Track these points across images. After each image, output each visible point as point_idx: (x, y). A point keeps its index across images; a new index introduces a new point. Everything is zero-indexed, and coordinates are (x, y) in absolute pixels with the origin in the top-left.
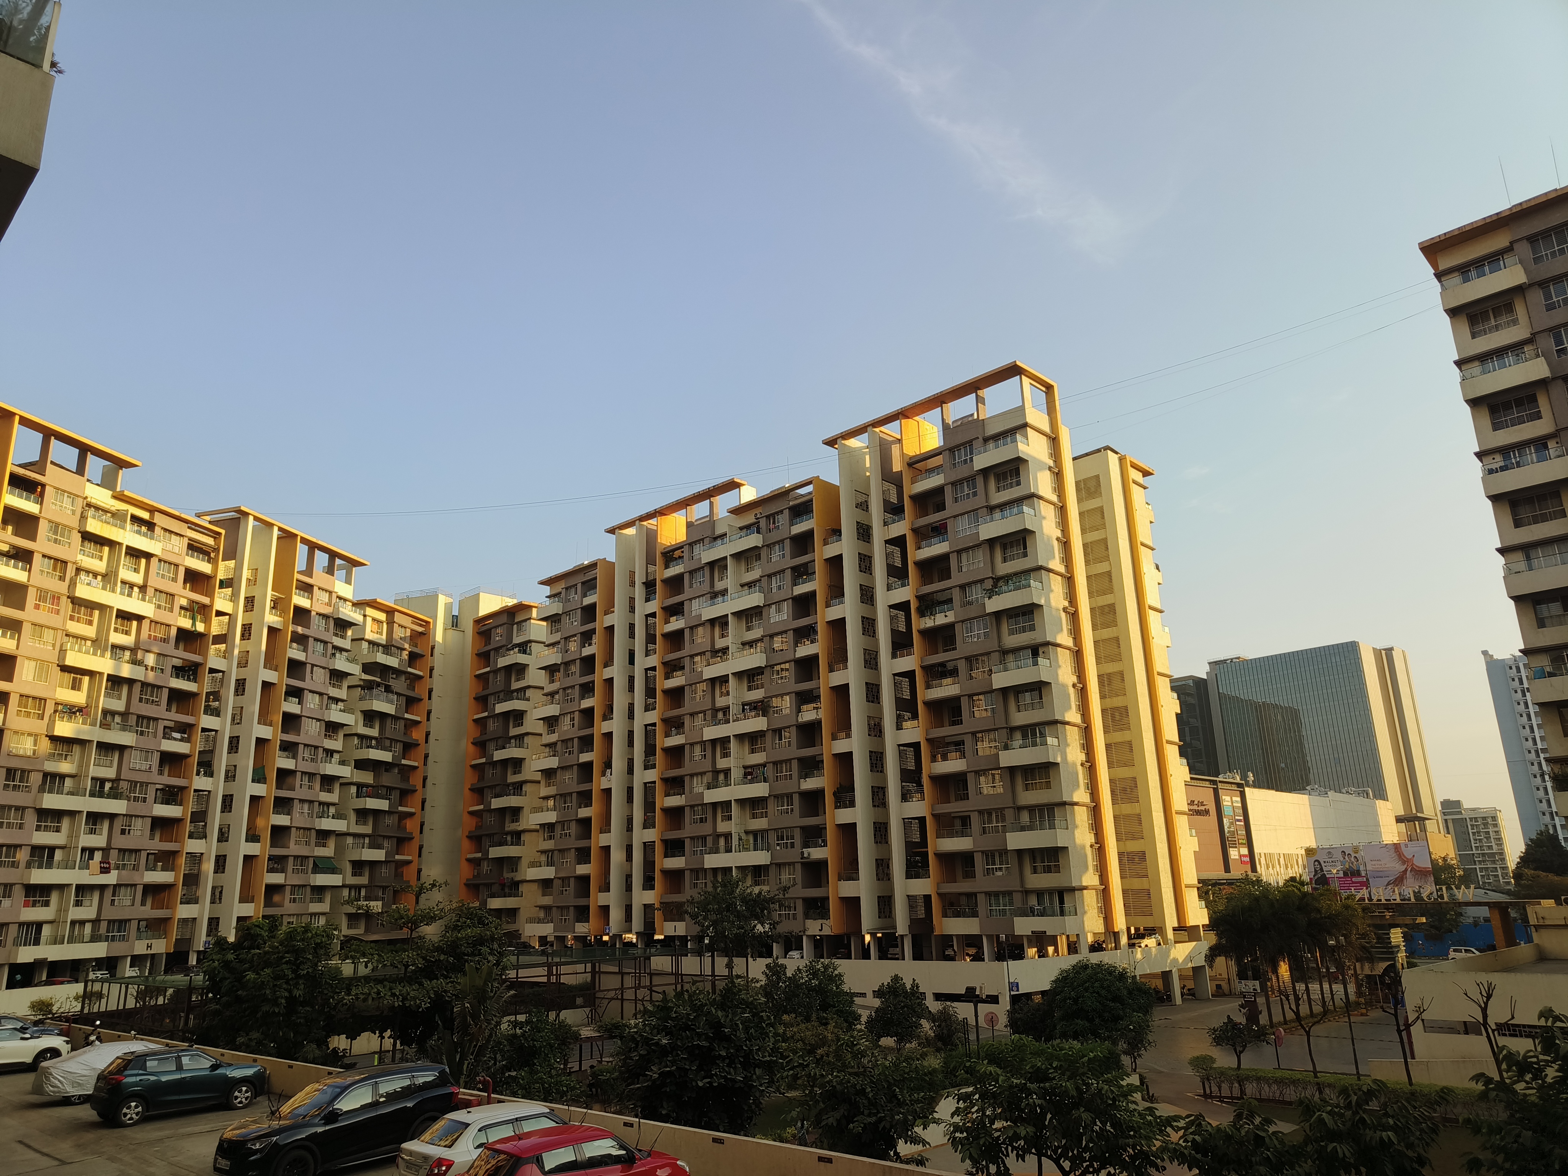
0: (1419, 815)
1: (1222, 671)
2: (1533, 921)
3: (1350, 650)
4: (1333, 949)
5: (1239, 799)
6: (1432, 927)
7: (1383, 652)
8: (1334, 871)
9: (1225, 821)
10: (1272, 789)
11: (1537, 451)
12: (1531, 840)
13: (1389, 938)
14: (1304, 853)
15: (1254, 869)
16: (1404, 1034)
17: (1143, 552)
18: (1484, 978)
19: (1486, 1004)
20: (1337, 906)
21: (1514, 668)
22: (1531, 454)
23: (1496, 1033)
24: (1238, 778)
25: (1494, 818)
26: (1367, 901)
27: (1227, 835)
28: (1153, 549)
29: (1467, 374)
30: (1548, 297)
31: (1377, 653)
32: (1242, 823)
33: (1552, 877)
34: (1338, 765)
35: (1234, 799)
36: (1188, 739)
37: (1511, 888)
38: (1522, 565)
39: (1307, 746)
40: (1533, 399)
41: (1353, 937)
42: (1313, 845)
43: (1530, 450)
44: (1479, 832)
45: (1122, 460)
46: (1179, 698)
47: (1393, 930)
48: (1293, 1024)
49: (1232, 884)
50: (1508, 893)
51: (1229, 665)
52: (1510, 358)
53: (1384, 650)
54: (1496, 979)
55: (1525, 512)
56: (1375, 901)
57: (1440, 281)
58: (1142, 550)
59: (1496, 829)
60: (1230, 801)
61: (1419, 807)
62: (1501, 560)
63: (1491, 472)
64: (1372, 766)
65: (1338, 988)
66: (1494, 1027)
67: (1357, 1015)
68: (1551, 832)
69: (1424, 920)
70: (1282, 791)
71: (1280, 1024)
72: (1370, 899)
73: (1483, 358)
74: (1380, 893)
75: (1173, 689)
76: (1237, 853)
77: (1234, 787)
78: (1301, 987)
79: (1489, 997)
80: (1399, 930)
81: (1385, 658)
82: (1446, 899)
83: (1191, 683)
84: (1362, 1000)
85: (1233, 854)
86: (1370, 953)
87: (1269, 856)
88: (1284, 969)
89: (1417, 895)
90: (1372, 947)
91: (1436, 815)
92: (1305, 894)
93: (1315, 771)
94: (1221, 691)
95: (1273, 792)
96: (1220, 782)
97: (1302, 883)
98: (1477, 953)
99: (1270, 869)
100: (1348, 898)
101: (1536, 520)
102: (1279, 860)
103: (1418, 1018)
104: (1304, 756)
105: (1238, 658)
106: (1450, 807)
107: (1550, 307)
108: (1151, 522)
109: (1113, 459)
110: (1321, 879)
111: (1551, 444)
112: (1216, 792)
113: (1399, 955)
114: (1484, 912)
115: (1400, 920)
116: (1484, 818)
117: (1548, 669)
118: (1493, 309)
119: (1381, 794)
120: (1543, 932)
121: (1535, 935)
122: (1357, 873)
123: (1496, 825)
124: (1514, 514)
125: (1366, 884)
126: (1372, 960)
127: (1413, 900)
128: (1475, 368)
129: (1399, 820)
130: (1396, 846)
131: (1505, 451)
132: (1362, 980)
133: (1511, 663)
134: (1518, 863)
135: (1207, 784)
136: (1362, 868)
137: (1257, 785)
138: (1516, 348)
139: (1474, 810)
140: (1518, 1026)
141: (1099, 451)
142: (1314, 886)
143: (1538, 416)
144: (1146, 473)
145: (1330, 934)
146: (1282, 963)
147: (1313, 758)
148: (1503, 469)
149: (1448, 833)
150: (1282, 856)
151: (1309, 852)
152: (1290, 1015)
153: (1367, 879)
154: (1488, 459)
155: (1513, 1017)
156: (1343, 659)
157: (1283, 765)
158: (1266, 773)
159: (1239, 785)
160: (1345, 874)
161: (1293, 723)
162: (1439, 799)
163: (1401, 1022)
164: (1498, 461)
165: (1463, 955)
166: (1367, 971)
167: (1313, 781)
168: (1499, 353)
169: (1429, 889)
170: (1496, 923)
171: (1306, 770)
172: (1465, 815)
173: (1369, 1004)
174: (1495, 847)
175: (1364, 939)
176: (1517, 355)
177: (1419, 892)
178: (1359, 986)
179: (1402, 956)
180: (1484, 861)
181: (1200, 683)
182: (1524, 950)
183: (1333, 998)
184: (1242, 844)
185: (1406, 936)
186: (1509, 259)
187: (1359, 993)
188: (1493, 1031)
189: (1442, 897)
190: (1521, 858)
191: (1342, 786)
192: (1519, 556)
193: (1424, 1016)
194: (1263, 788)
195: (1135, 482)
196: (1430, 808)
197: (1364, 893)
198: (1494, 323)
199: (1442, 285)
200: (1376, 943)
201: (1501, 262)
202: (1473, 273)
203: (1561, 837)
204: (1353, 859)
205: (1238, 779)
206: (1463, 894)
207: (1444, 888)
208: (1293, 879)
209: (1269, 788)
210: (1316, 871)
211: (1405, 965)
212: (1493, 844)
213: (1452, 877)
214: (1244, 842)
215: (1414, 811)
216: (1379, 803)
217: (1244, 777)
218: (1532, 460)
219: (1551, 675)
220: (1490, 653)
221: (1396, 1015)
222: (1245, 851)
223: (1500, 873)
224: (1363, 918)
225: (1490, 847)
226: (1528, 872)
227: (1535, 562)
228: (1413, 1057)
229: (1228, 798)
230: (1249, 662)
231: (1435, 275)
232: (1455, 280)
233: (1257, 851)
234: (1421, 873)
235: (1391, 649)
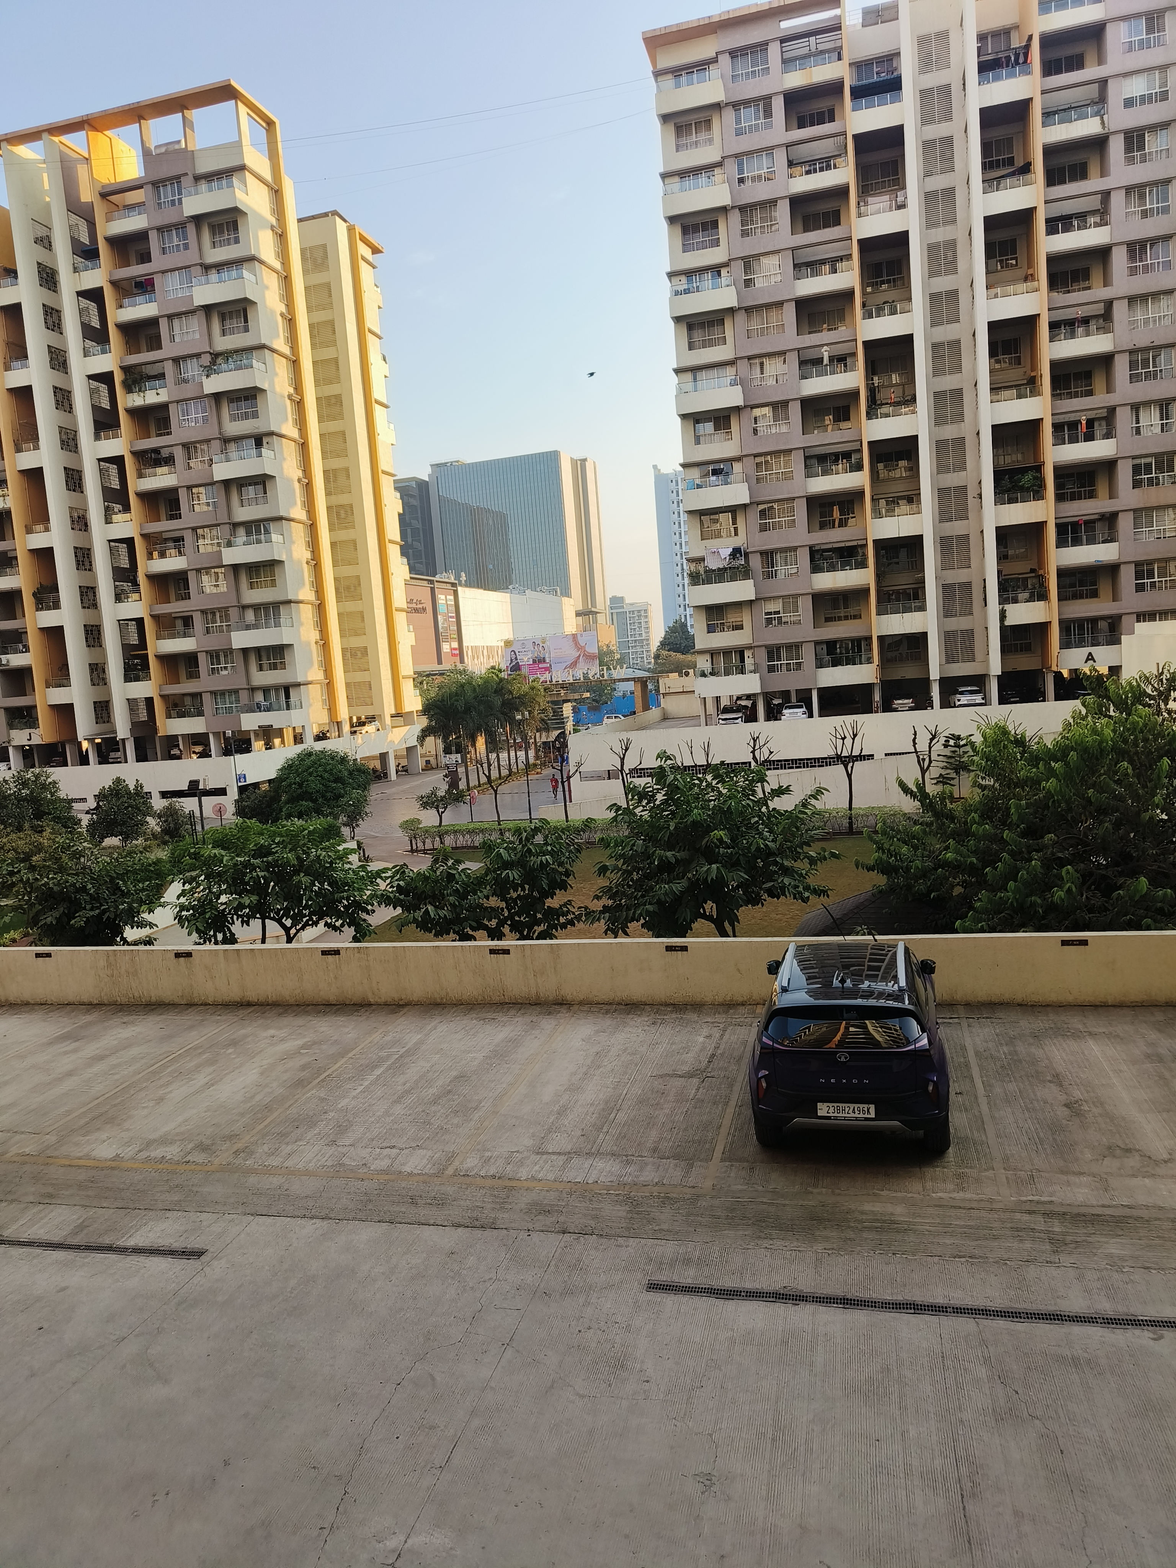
0: (593, 609)
1: (443, 473)
2: (662, 691)
3: (552, 458)
4: (520, 722)
5: (452, 597)
6: (594, 700)
7: (579, 462)
8: (525, 659)
9: (440, 618)
10: (481, 588)
11: (712, 277)
12: (669, 627)
13: (562, 712)
14: (503, 644)
15: (462, 661)
16: (566, 784)
17: (371, 339)
18: (624, 736)
19: (624, 755)
20: (525, 688)
21: (674, 481)
22: (708, 279)
23: (629, 776)
24: (453, 578)
25: (646, 611)
26: (548, 683)
27: (441, 630)
28: (380, 338)
29: (669, 187)
30: (738, 121)
31: (574, 462)
32: (454, 620)
33: (680, 656)
34: (535, 566)
35: (448, 597)
36: (410, 540)
37: (651, 666)
38: (690, 386)
39: (512, 549)
40: (715, 225)
41: (536, 713)
42: (511, 637)
43: (708, 276)
44: (634, 623)
45: (351, 229)
46: (402, 498)
47: (565, 705)
48: (485, 786)
49: (443, 674)
50: (648, 670)
51: (449, 468)
52: (703, 179)
53: (580, 460)
54: (633, 735)
55: (698, 335)
56: (554, 682)
57: (656, 81)
58: (370, 338)
59: (646, 620)
60: (444, 599)
61: (594, 604)
62: (674, 379)
63: (677, 293)
64: (562, 567)
65: (521, 754)
66: (627, 772)
67: (534, 774)
68: (683, 620)
69: (588, 695)
70: (489, 590)
71: (475, 787)
72: (551, 681)
73: (683, 174)
74: (560, 675)
75: (396, 489)
76: (448, 647)
77: (449, 587)
78: (493, 756)
79: (626, 750)
80: (569, 704)
81: (580, 466)
82: (606, 678)
83: (414, 484)
84: (539, 762)
85: (446, 647)
86: (547, 724)
87: (475, 649)
88: (481, 742)
89: (585, 676)
90: (549, 719)
91: (605, 609)
92: (501, 680)
93: (517, 572)
94: (441, 494)
95: (481, 591)
96: (437, 581)
97: (500, 671)
98: (623, 718)
99: (476, 659)
100: (534, 681)
101: (705, 344)
102: (483, 652)
103: (577, 770)
104: (509, 558)
105: (457, 462)
106: (617, 601)
107: (739, 133)
108: (379, 307)
109: (341, 228)
110: (516, 668)
111: (724, 272)
112: (433, 589)
113: (568, 724)
114: (630, 686)
115: (571, 697)
116: (639, 611)
117: (698, 481)
118: (696, 123)
119: (567, 593)
120: (667, 697)
121: (662, 700)
122: (543, 660)
123: (646, 617)
124: (690, 337)
125: (548, 669)
126: (547, 730)
127: (582, 679)
128: (675, 183)
129: (578, 614)
130: (574, 636)
131: (689, 273)
132: (540, 746)
133: (673, 477)
134: (659, 646)
135: (425, 583)
136: (547, 655)
137: (469, 584)
138: (708, 168)
139: (632, 604)
140: (643, 769)
141: (326, 215)
142: (509, 672)
143: (716, 243)
144: (376, 251)
145: (517, 710)
146: (479, 738)
147: (516, 560)
148: (687, 291)
149: (613, 624)
150: (485, 648)
151: (508, 643)
152: (484, 779)
153: (550, 665)
154: (675, 280)
155: (641, 763)
156: (546, 467)
157: (491, 567)
158: (477, 573)
159: (453, 585)
160: (534, 661)
161: (502, 527)
162: (609, 595)
163: (565, 777)
164: (682, 283)
165: (614, 720)
166: (544, 739)
167: (514, 581)
168: (696, 171)
169: (594, 671)
170: (638, 694)
171: (510, 570)
172: (626, 609)
173: (544, 765)
174: (644, 634)
175: (544, 713)
176: (709, 178)
177: (587, 673)
178: (537, 751)
179: (569, 726)
180: (635, 646)
181: (423, 486)
182: (654, 713)
183: (517, 762)
184: (453, 638)
185: (575, 710)
186: (714, 72)
187: (537, 757)
188: (627, 775)
189: (603, 676)
190: (661, 642)
191: (537, 585)
192: (689, 376)
193: (581, 769)
194: (474, 587)
195: (364, 259)
196: (602, 603)
197: (547, 676)
198: (695, 140)
199: (658, 87)
200: (552, 716)
201: (707, 73)
202: (684, 79)
203: (689, 624)
204: (541, 649)
205: (452, 580)
206: (619, 673)
207: (605, 668)
208: (493, 668)
209: (478, 587)
210: (511, 660)
211: (572, 732)
212: (643, 632)
213: (612, 660)
214: (455, 636)
215: (590, 607)
216: (565, 600)
217: (458, 577)
218: (708, 285)
219: (699, 487)
220: (659, 468)
221: (561, 771)
222: (455, 645)
223: (645, 656)
224: (544, 697)
225: (640, 635)
226: (664, 653)
227: (699, 383)
228: (571, 801)
229: (443, 597)
230: (467, 466)
231: (653, 73)
232: (669, 81)
233: (465, 644)
234: (590, 657)
235: (585, 460)
